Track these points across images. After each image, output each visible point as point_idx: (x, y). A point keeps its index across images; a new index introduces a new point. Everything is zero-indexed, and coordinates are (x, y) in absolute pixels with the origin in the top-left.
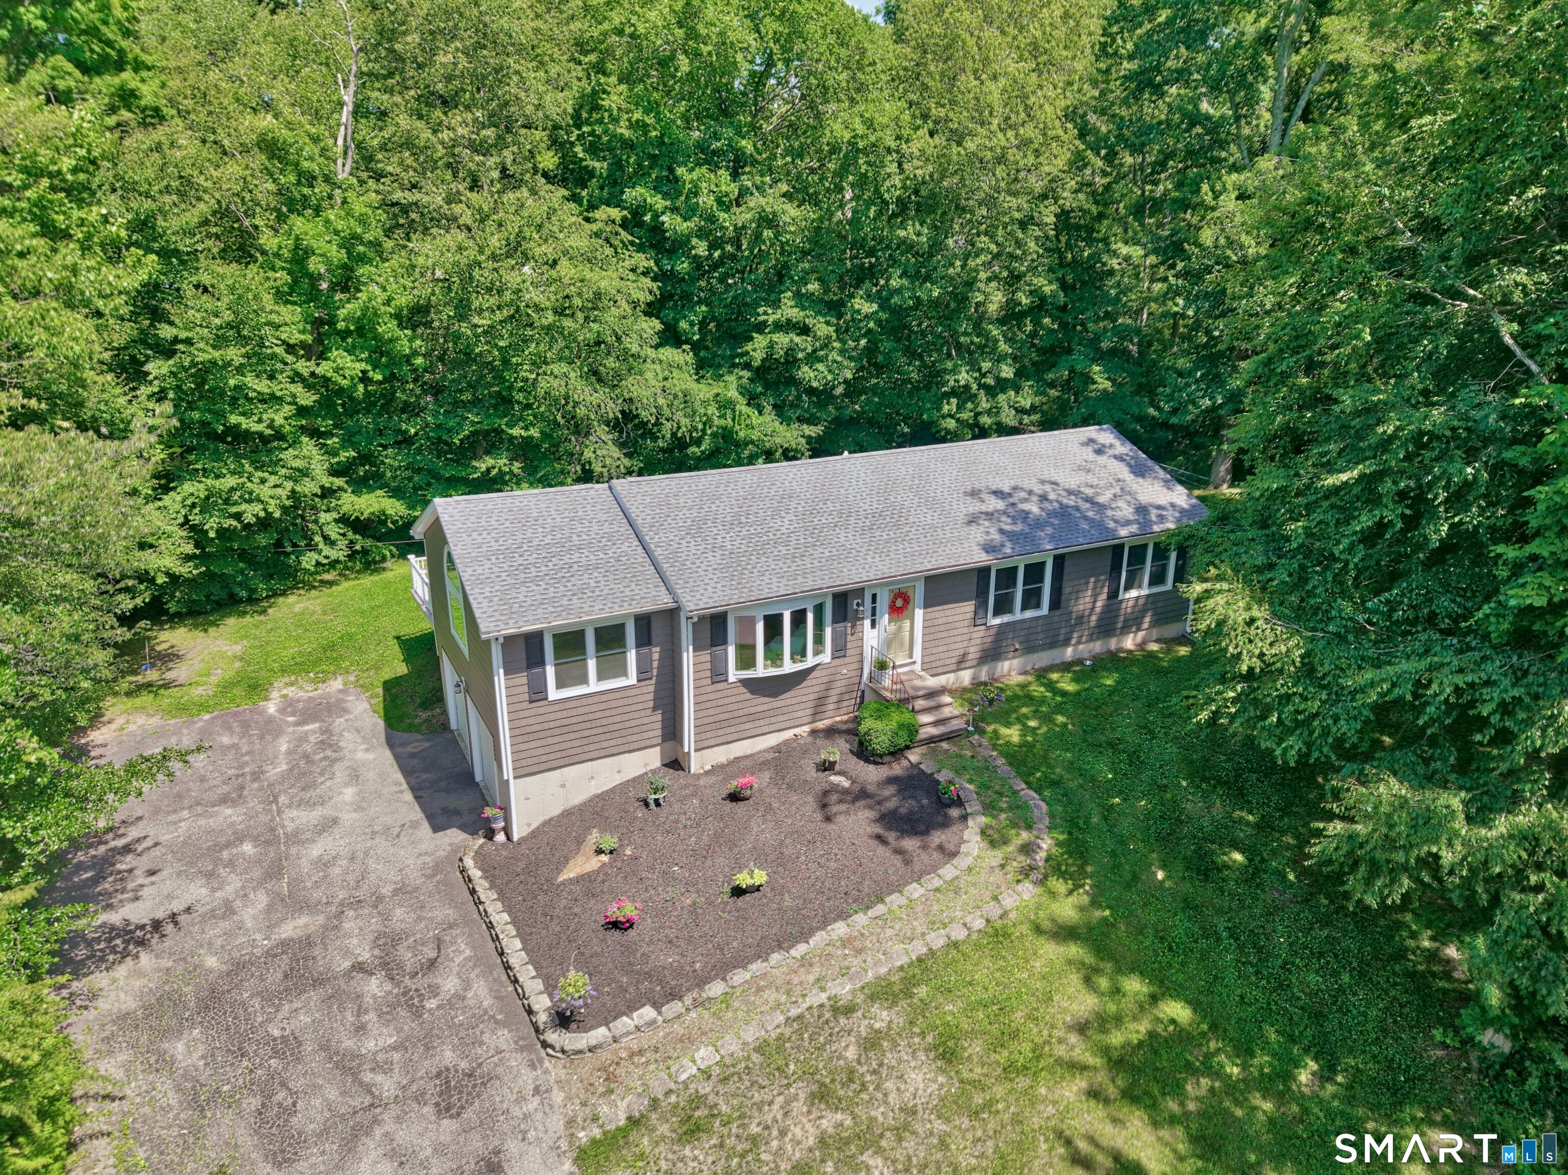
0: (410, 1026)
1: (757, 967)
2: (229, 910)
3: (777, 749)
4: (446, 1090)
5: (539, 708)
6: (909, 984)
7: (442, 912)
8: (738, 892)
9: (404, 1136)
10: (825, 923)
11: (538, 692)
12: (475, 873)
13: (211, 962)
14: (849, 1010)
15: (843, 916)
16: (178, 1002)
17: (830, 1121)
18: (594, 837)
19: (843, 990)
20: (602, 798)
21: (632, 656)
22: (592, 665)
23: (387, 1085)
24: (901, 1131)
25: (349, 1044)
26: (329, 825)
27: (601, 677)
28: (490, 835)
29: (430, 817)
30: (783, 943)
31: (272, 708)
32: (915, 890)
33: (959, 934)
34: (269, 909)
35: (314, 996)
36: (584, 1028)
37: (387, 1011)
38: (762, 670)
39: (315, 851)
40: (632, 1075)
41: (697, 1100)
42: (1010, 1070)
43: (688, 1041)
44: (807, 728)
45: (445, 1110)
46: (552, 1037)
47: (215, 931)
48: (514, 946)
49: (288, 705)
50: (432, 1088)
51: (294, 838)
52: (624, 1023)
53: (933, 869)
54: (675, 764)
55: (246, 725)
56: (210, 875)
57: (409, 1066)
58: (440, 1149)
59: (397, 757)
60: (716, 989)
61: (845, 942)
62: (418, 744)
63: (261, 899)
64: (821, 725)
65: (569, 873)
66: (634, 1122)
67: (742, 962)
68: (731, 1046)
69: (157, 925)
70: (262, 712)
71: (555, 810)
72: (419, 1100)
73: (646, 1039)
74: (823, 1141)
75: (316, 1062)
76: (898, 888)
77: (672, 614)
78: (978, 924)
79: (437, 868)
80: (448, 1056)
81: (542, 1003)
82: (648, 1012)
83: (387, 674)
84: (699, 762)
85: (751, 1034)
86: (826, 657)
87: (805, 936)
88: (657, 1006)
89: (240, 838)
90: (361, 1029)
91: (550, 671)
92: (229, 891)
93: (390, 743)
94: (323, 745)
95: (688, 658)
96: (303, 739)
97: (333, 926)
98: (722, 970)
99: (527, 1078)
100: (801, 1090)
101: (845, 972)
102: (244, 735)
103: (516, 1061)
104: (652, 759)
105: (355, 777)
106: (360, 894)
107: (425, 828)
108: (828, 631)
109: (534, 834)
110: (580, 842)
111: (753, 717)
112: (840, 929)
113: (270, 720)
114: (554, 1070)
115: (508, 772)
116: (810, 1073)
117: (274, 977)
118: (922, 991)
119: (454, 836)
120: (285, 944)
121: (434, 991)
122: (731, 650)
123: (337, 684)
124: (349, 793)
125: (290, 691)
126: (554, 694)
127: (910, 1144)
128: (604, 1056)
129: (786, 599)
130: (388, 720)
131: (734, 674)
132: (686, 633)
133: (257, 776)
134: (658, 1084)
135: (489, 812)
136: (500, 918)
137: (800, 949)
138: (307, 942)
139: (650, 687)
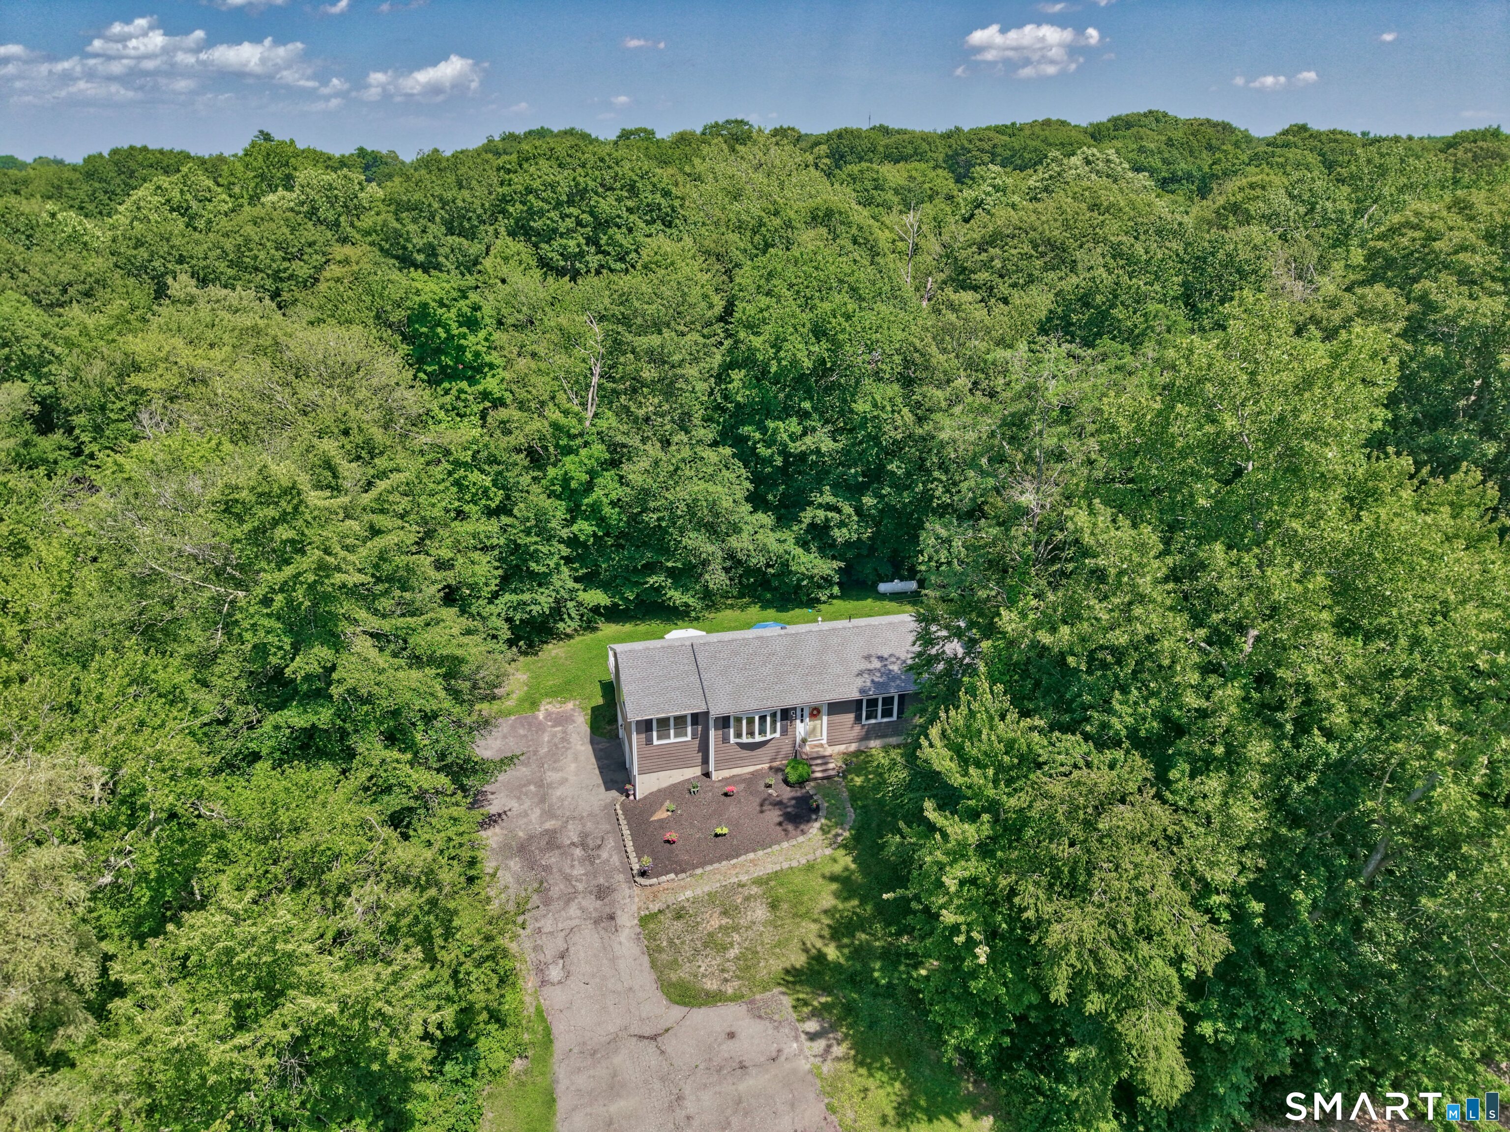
0: (589, 868)
1: (716, 865)
2: (526, 815)
3: (752, 773)
4: (599, 891)
5: (649, 747)
6: (770, 879)
7: (606, 827)
8: (717, 835)
9: (584, 903)
10: (747, 852)
11: (649, 741)
12: (620, 812)
13: (521, 834)
14: (743, 886)
15: (754, 851)
16: (511, 848)
17: (725, 921)
18: (667, 804)
19: (744, 878)
20: (675, 786)
21: (689, 729)
22: (672, 732)
23: (580, 887)
24: (747, 928)
25: (568, 871)
26: (563, 781)
27: (676, 736)
28: (628, 796)
29: (605, 783)
30: (728, 858)
31: (541, 715)
32: (785, 845)
33: (794, 864)
34: (541, 816)
35: (557, 852)
36: (649, 877)
37: (582, 861)
38: (745, 739)
39: (558, 793)
40: (663, 897)
41: (683, 908)
42: (795, 915)
43: (684, 888)
44: (766, 766)
45: (599, 897)
46: (637, 879)
47: (522, 821)
48: (630, 844)
49: (548, 715)
50: (595, 890)
51: (550, 786)
52: (664, 878)
53: (795, 837)
54: (707, 775)
55: (530, 724)
56: (519, 798)
57: (588, 881)
58: (595, 909)
59: (594, 750)
60: (699, 871)
61: (751, 861)
62: (604, 745)
63: (538, 811)
64: (775, 764)
65: (655, 818)
66: (660, 911)
67: (711, 863)
68: (699, 892)
69: (500, 815)
70: (536, 718)
71: (655, 789)
72: (591, 893)
73: (670, 885)
74: (720, 927)
75: (557, 876)
76: (778, 842)
77: (707, 714)
78: (804, 861)
79: (606, 807)
80: (601, 881)
81: (636, 867)
82: (672, 876)
83: (594, 704)
84: (715, 776)
85: (707, 889)
86: (777, 735)
87: (737, 856)
88: (676, 874)
89: (529, 783)
90: (572, 866)
91: (655, 734)
92: (526, 806)
93: (592, 742)
94: (563, 739)
95: (712, 733)
96: (554, 735)
97: (564, 826)
98: (702, 865)
99: (627, 892)
100: (718, 910)
101: (747, 872)
102: (529, 730)
103: (624, 886)
104: (697, 771)
105: (576, 759)
106: (576, 814)
107: (603, 788)
108: (778, 725)
109: (645, 798)
110: (662, 804)
111: (742, 759)
112: (751, 855)
113: (540, 723)
114: (637, 890)
115: (635, 771)
116: (722, 905)
117: (543, 843)
118: (772, 883)
119: (614, 793)
120: (547, 831)
121: (599, 856)
122: (732, 731)
123: (570, 705)
124: (573, 766)
125: (549, 707)
126: (656, 742)
127: (750, 932)
128: (655, 888)
129: (756, 711)
130: (592, 728)
131: (733, 740)
132: (711, 723)
133: (535, 752)
134: (671, 900)
135: (628, 786)
136: (627, 832)
137: (734, 861)
138: (555, 831)
139: (697, 741)
